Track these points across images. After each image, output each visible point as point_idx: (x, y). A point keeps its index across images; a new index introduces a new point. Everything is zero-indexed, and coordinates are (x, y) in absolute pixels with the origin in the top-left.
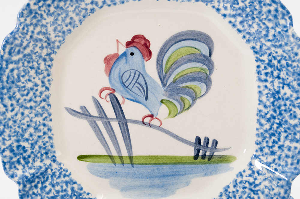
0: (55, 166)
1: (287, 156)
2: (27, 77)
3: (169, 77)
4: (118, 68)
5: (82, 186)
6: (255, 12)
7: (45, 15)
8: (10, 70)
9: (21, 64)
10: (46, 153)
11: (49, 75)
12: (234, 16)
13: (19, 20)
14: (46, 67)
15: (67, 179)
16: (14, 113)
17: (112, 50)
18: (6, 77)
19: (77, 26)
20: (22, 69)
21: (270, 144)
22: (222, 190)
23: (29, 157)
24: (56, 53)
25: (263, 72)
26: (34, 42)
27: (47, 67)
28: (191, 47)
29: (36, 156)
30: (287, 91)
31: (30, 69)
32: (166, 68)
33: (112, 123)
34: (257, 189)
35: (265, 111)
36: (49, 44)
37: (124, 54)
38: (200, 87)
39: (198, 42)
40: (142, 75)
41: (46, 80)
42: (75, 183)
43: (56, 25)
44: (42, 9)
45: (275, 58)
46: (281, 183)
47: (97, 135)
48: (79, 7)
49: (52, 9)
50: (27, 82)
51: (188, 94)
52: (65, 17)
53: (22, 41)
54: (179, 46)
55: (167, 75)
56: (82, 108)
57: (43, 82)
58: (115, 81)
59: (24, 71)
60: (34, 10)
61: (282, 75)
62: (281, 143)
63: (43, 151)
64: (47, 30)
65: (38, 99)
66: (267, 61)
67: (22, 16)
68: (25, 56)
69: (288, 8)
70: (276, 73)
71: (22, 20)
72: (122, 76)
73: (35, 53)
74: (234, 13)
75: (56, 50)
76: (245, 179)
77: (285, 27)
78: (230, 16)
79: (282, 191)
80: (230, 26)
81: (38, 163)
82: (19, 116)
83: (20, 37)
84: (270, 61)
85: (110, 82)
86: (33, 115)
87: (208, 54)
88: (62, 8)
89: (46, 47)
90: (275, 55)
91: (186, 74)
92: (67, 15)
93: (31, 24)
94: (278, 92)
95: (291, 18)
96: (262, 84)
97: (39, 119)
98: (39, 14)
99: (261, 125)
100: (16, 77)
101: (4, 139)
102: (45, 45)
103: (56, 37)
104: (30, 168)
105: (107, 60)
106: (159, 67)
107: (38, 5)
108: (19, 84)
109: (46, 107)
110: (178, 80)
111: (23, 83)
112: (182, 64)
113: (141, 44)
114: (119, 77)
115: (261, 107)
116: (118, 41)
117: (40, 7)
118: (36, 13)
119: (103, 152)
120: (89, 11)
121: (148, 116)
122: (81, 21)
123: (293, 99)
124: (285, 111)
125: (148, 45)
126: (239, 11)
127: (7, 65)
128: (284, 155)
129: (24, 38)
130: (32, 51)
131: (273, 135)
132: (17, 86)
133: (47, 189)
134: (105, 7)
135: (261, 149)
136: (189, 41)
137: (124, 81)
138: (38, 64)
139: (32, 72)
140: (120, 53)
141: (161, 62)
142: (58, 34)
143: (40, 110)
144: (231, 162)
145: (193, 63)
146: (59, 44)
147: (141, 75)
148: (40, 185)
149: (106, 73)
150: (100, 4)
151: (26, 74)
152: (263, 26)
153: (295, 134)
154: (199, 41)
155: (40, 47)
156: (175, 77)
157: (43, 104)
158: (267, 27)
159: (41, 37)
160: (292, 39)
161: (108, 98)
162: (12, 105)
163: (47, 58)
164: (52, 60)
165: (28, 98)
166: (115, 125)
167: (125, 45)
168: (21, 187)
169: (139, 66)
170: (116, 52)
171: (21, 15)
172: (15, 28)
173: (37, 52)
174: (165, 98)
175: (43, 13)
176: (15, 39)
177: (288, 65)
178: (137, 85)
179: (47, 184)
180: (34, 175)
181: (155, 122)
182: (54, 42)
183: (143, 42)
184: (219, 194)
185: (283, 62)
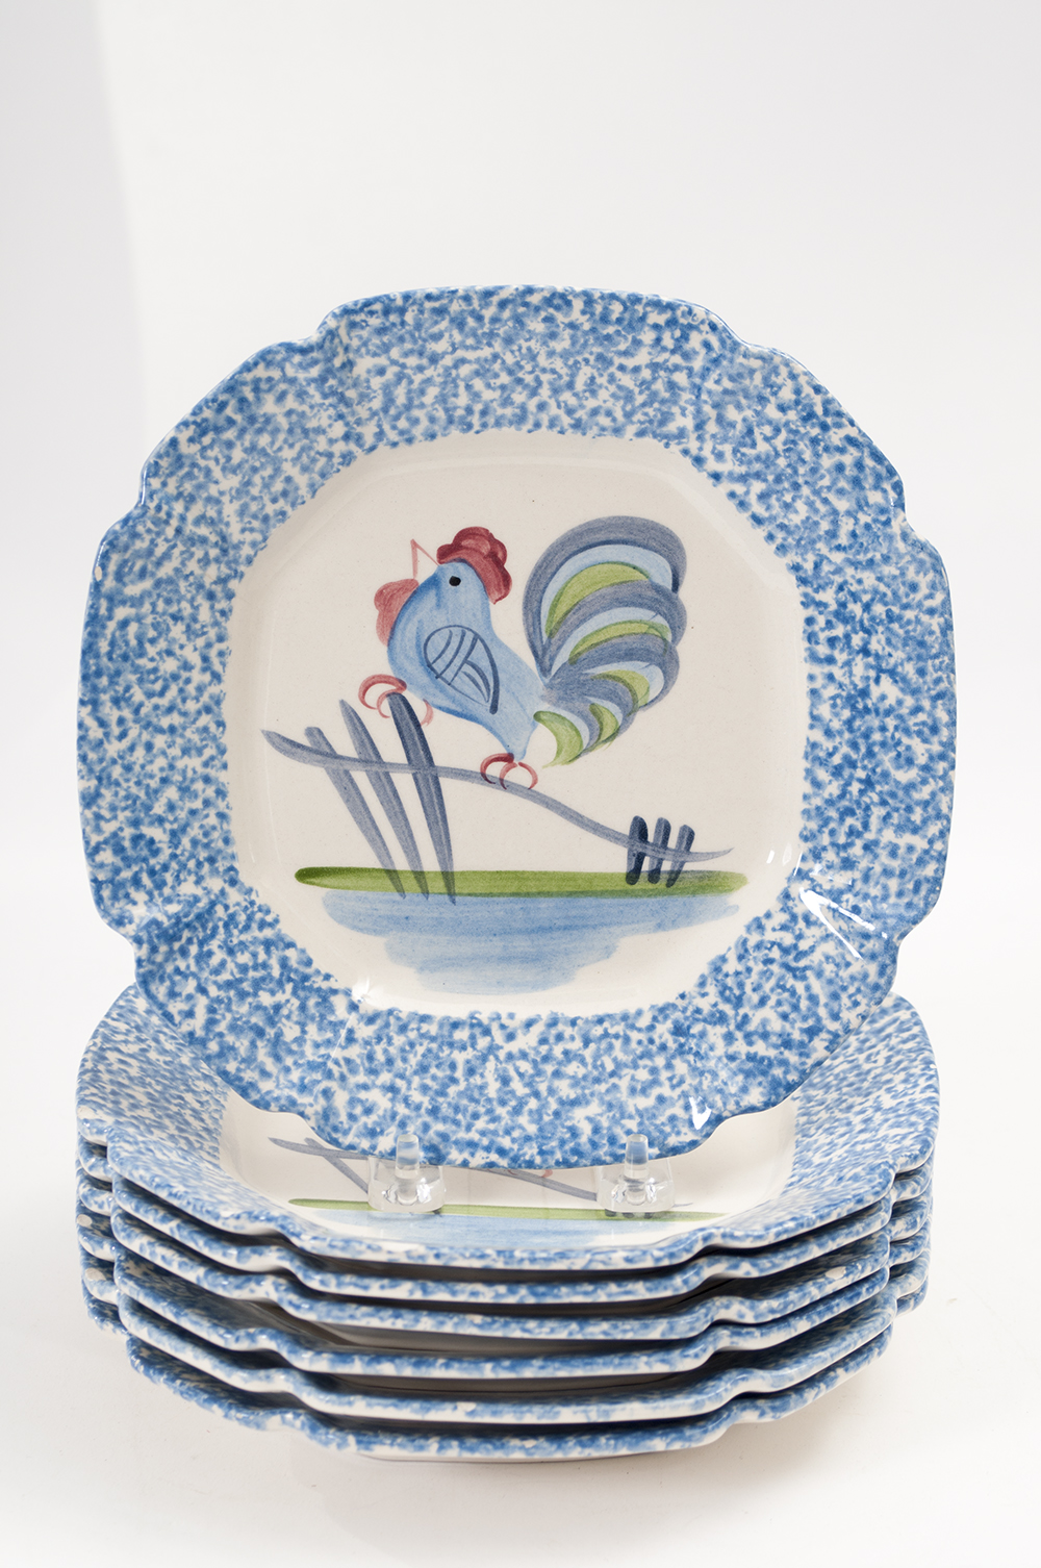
0: (234, 896)
1: (887, 872)
2: (162, 644)
3: (559, 648)
4: (415, 620)
5: (311, 953)
6: (801, 470)
7: (217, 473)
8: (118, 623)
9: (147, 607)
10: (212, 860)
11: (221, 639)
12: (743, 478)
13: (148, 485)
14: (213, 616)
15: (268, 933)
16: (126, 743)
17: (400, 572)
18: (107, 642)
19: (303, 503)
20: (149, 620)
21: (842, 840)
22: (705, 970)
23: (165, 868)
24: (242, 575)
25: (823, 636)
26: (184, 545)
27: (218, 614)
28: (623, 564)
29: (183, 866)
30: (888, 689)
31: (171, 622)
32: (550, 621)
33: (395, 777)
34: (802, 963)
35: (828, 745)
36: (225, 552)
37: (433, 582)
38: (645, 676)
39: (641, 550)
40: (482, 641)
41: (213, 653)
42: (290, 945)
43: (245, 499)
44: (210, 453)
45: (855, 597)
46: (870, 945)
47: (352, 811)
48: (310, 448)
49: (237, 455)
50: (161, 658)
51: (611, 696)
52: (272, 477)
53: (152, 541)
54: (587, 561)
55: (553, 641)
56: (312, 732)
57: (205, 659)
58: (407, 657)
59: (155, 626)
60: (187, 457)
61: (875, 645)
62: (869, 836)
63: (203, 855)
64: (220, 512)
65: (191, 706)
66: (833, 607)
67: (156, 474)
68: (158, 584)
69: (892, 459)
70: (857, 640)
71: (156, 483)
72: (426, 645)
73: (186, 578)
74: (743, 469)
75: (242, 568)
76: (770, 936)
77: (883, 511)
78: (732, 477)
79: (872, 969)
80: (732, 505)
81: (188, 888)
82: (140, 752)
83: (149, 531)
84: (843, 605)
85: (392, 659)
86: (175, 751)
87: (669, 585)
88: (263, 452)
89: (217, 560)
90: (854, 588)
91: (606, 641)
92: (277, 470)
93: (180, 495)
94: (864, 693)
95: (898, 487)
96: (819, 670)
97: (194, 763)
98: (200, 469)
99: (817, 784)
100: (133, 642)
101: (98, 817)
102: (214, 553)
103: (243, 531)
104: (168, 900)
105: (384, 597)
106: (530, 620)
107: (200, 443)
108: (142, 662)
109: (213, 728)
110: (584, 656)
111: (152, 660)
112: (597, 612)
113: (481, 553)
114: (418, 646)
115: (818, 735)
116: (415, 545)
117: (204, 449)
118: (194, 465)
119: (369, 859)
120: (336, 460)
121: (498, 759)
122: (313, 489)
123: (904, 711)
124: (883, 744)
125: (500, 555)
126: (757, 466)
127: (110, 610)
128: (878, 869)
129: (158, 534)
130: (177, 570)
131: (850, 812)
132: (136, 669)
133: (215, 961)
134: (382, 448)
135: (816, 855)
136: (617, 546)
137: (431, 656)
138: (192, 606)
139: (177, 630)
140: (421, 579)
141: (536, 604)
142: (250, 523)
143: (196, 738)
144: (731, 890)
145: (627, 609)
146: (252, 553)
147: (479, 642)
148: (194, 949)
149: (381, 633)
150: (369, 440)
151: (160, 634)
152: (823, 509)
153: (909, 809)
154: (645, 547)
155: (199, 561)
156: (576, 647)
157: (205, 720)
158: (835, 512)
159: (203, 531)
160: (901, 546)
161: (386, 707)
162: (121, 721)
163: (218, 589)
164: (230, 596)
165: (164, 702)
166: (405, 783)
167: (434, 555)
168: (144, 951)
169: (474, 615)
170: (410, 576)
171: (153, 470)
172: (136, 507)
173: (192, 573)
174: (545, 707)
175: (212, 464)
176: (135, 535)
177: (891, 617)
178: (467, 668)
179: (214, 945)
180: (178, 918)
181: (517, 776)
182: (237, 547)
183: (486, 548)
184: (696, 980)
185: (879, 609)
